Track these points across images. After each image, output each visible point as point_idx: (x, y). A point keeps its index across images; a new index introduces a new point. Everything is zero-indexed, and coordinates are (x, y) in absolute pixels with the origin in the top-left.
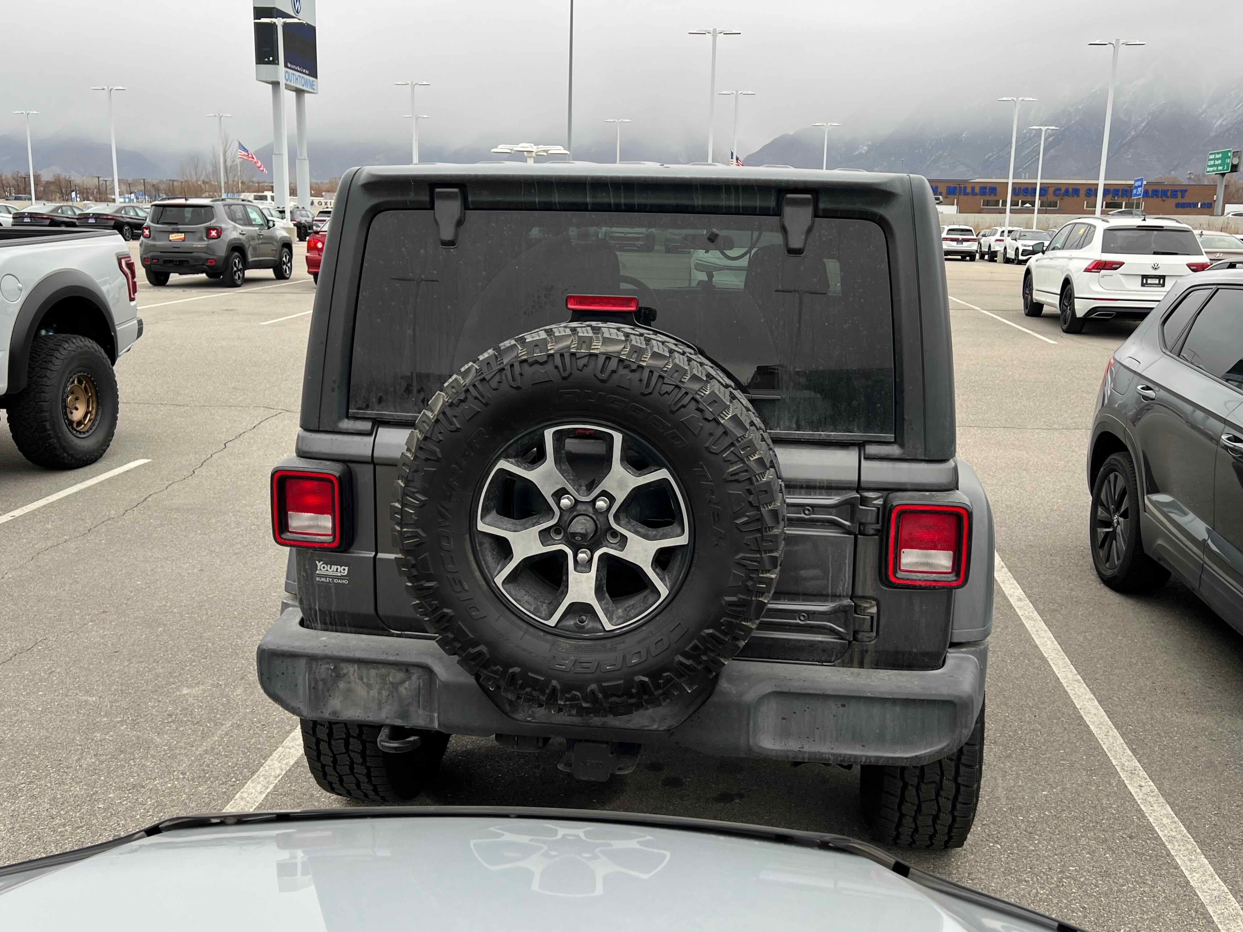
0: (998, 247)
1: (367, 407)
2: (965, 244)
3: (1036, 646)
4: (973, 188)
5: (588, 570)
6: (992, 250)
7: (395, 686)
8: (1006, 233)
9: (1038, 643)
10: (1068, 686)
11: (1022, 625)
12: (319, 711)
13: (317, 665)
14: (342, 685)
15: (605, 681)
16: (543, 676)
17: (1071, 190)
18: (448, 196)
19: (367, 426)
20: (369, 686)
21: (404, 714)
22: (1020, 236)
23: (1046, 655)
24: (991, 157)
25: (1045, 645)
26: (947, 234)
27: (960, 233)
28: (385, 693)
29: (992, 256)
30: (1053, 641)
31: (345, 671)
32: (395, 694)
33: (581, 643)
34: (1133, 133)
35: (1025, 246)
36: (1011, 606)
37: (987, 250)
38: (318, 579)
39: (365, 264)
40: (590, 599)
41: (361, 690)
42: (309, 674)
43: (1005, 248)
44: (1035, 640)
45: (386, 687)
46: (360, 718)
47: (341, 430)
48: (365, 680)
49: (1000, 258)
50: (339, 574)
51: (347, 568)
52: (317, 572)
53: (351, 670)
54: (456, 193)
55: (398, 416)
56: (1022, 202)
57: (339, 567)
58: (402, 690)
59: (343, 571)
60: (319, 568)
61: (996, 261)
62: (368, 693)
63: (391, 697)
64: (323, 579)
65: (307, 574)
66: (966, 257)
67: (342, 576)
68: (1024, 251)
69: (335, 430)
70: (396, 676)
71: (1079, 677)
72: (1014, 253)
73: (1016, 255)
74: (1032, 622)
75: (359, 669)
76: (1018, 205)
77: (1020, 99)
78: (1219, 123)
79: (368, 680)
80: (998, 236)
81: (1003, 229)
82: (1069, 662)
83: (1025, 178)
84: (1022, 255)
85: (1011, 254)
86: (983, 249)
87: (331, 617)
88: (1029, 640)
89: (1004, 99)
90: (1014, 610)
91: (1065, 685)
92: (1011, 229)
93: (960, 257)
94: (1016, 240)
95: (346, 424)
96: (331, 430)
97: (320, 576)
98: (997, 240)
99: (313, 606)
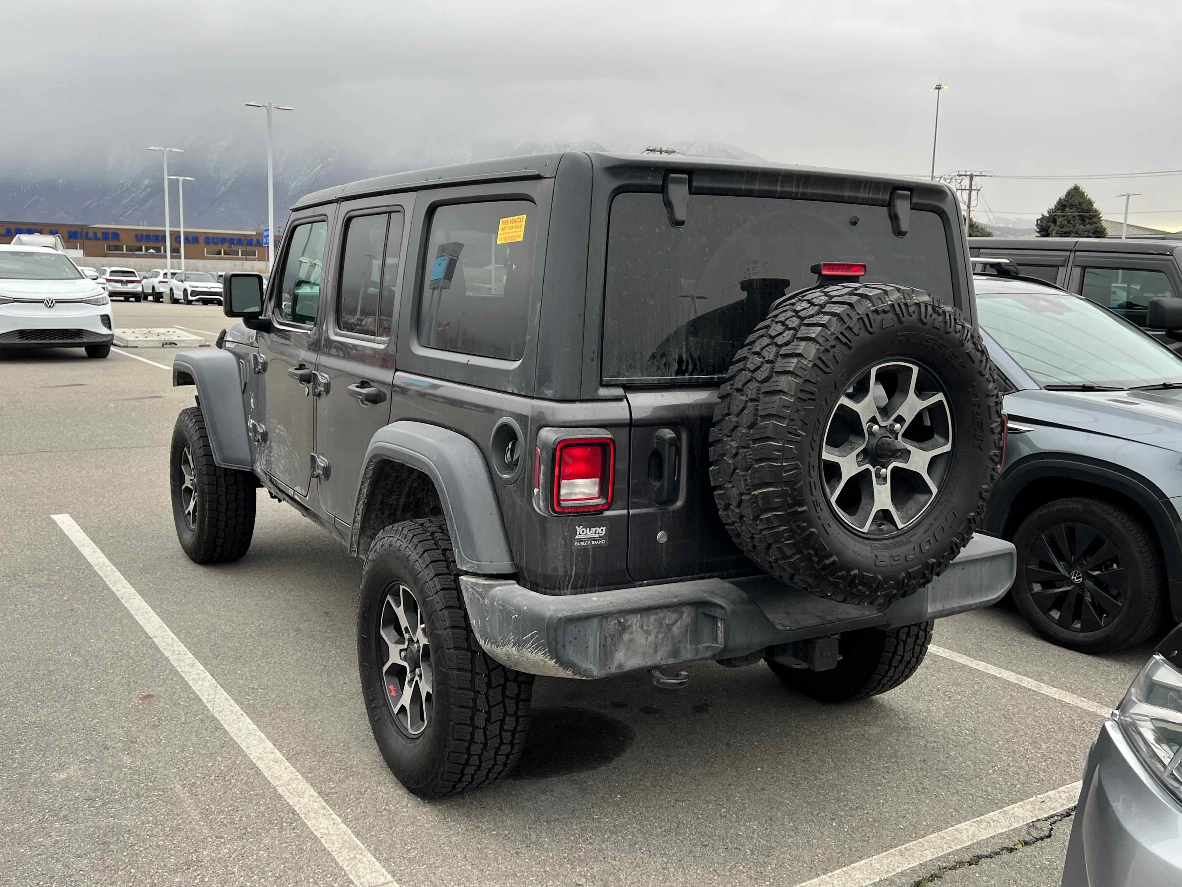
0: (161, 289)
1: (619, 374)
2: (130, 285)
4: (95, 234)
5: (883, 482)
6: (157, 291)
7: (669, 627)
8: (169, 275)
12: (607, 667)
13: (607, 623)
14: (626, 637)
15: (910, 568)
16: (871, 573)
17: (190, 238)
18: (679, 181)
19: (620, 392)
20: (648, 633)
21: (675, 653)
22: (186, 278)
24: (90, 204)
26: (110, 276)
27: (121, 274)
28: (661, 636)
29: (158, 297)
31: (630, 623)
32: (669, 636)
33: (886, 542)
34: (223, 189)
35: (193, 287)
37: (151, 291)
38: (576, 544)
39: (610, 241)
40: (889, 505)
41: (640, 639)
42: (600, 633)
43: (171, 289)
45: (663, 630)
46: (640, 666)
47: (600, 398)
48: (645, 628)
49: (166, 298)
50: (598, 536)
51: (604, 529)
52: (577, 537)
53: (634, 620)
54: (686, 178)
55: (646, 380)
56: (145, 247)
57: (597, 528)
58: (675, 629)
59: (601, 531)
60: (578, 533)
61: (162, 302)
62: (647, 639)
63: (665, 639)
64: (582, 543)
65: (565, 542)
66: (129, 298)
67: (600, 537)
68: (192, 292)
69: (596, 398)
70: (670, 617)
72: (182, 294)
73: (184, 295)
75: (641, 617)
76: (142, 251)
77: (168, 149)
78: (294, 184)
79: (648, 626)
80: (161, 278)
81: (165, 271)
83: (143, 225)
84: (191, 295)
85: (179, 294)
86: (146, 291)
87: (584, 579)
89: (152, 148)
92: (172, 271)
93: (122, 298)
94: (182, 281)
95: (603, 392)
96: (591, 398)
97: (580, 540)
98: (161, 282)
99: (569, 572)
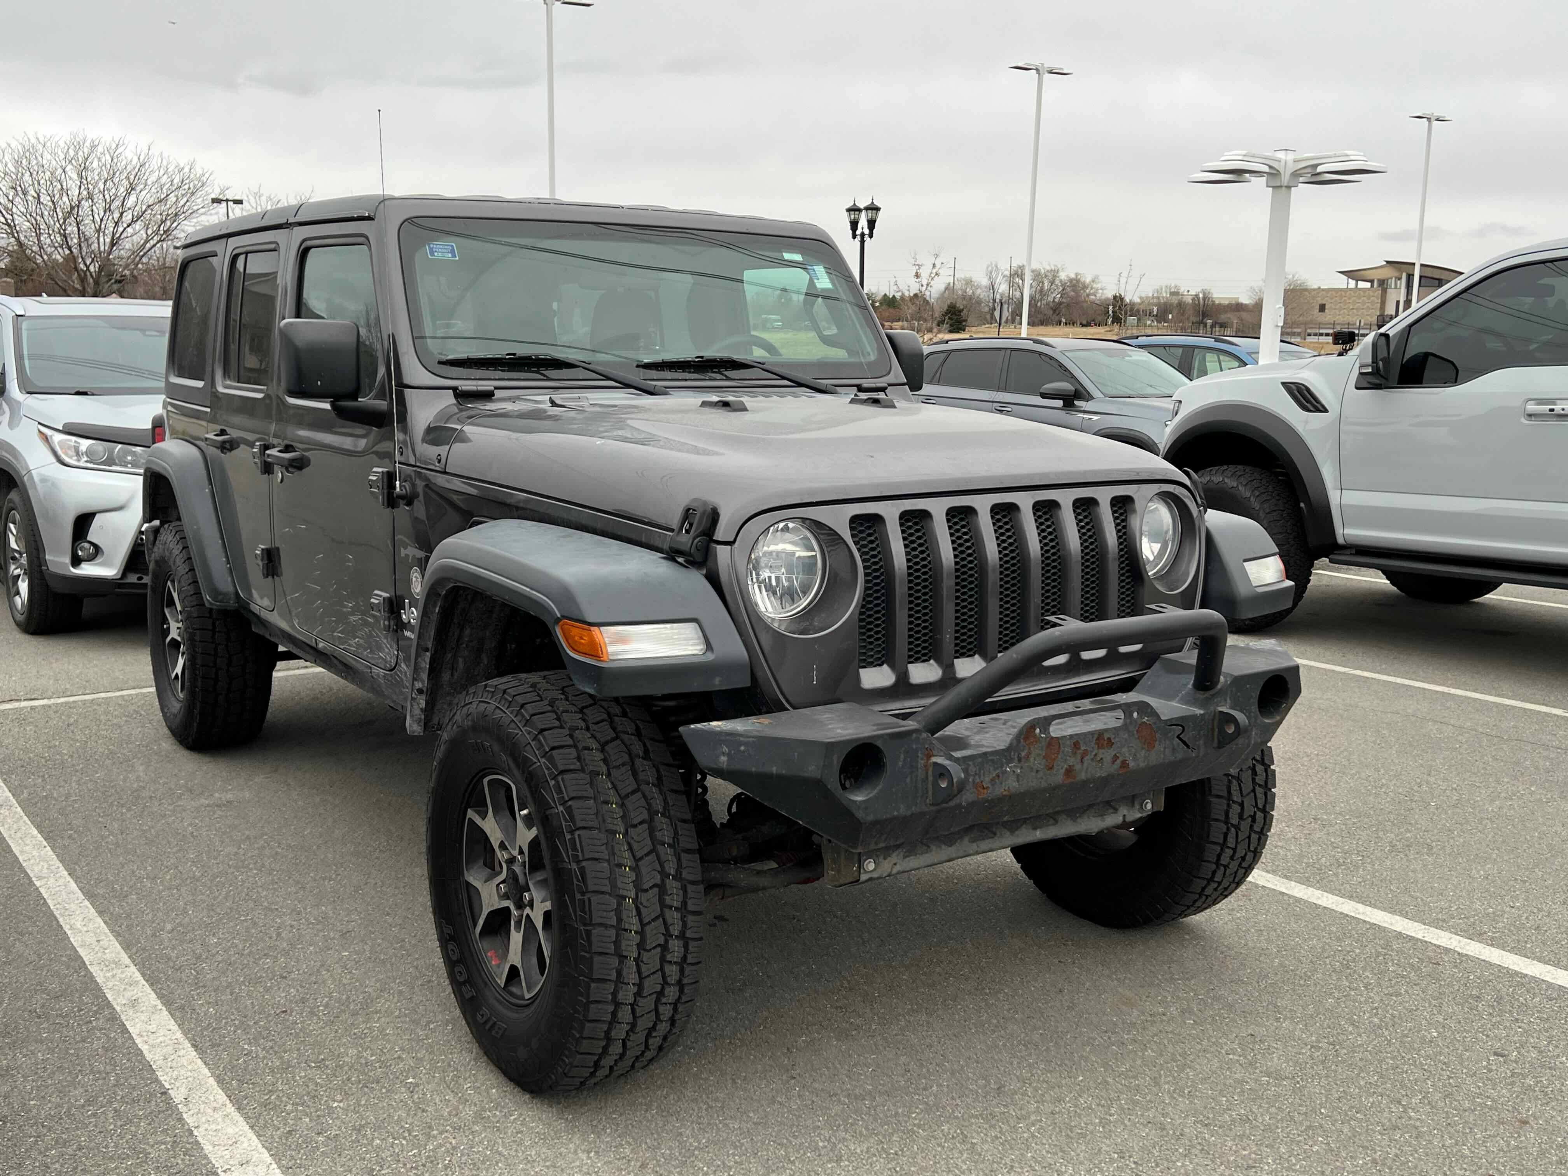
3: (101, 913)
9: (99, 920)
10: (58, 868)
11: (127, 946)
23: (87, 903)
25: (87, 920)
30: (71, 928)
36: (153, 981)
44: (102, 924)
71: (38, 884)
74: (108, 956)
82: (48, 901)
88: (114, 922)
90: (143, 975)
91: (62, 868)
